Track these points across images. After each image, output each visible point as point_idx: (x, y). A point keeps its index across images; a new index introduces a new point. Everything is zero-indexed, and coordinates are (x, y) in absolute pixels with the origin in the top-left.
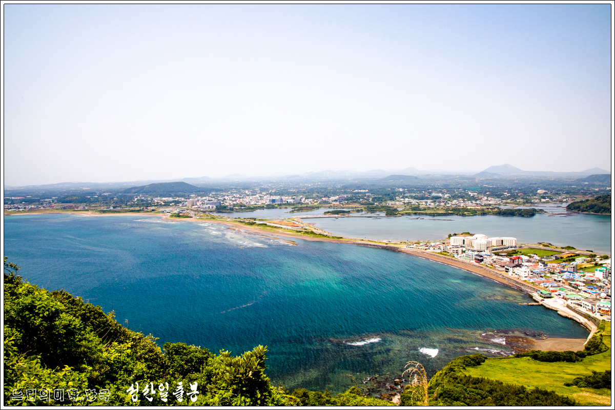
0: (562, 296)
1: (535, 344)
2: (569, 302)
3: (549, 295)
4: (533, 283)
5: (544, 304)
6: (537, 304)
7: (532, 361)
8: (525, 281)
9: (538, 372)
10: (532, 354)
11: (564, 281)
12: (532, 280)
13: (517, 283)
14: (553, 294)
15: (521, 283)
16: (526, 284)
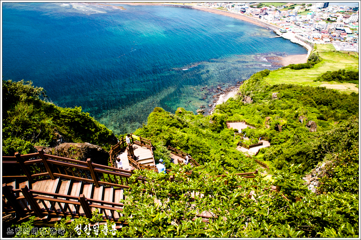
0: (292, 31)
1: (283, 60)
2: (296, 34)
3: (285, 31)
4: (275, 24)
5: (283, 37)
6: (279, 36)
7: (291, 70)
8: (271, 23)
9: (296, 75)
10: (290, 66)
11: (292, 22)
12: (275, 22)
13: (267, 24)
14: (287, 30)
15: (268, 25)
16: (272, 25)
